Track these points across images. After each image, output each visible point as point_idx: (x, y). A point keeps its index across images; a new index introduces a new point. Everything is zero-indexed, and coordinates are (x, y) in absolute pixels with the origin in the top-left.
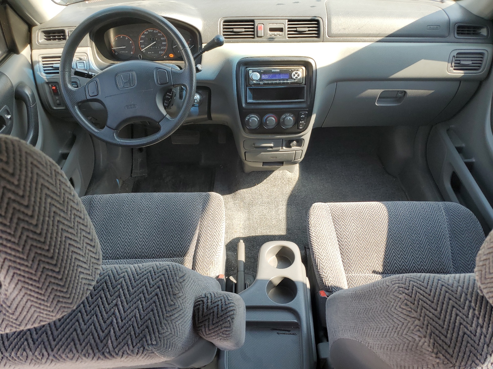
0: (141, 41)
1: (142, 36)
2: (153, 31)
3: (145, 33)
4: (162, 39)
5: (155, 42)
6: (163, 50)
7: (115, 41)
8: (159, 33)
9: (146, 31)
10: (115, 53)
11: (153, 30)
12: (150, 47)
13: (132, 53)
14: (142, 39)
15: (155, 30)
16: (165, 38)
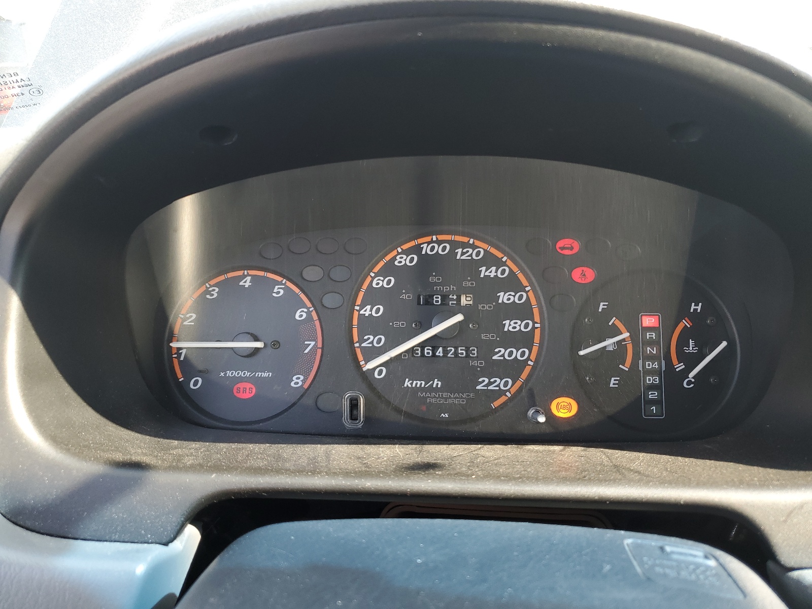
0: (367, 311)
1: (380, 282)
2: (453, 253)
3: (403, 260)
4: (504, 297)
5: (459, 318)
6: (512, 369)
7: (204, 305)
8: (490, 260)
9: (405, 252)
10: (188, 375)
11: (455, 245)
12: (422, 345)
13: (297, 381)
14: (373, 296)
15: (464, 245)
16: (528, 295)
